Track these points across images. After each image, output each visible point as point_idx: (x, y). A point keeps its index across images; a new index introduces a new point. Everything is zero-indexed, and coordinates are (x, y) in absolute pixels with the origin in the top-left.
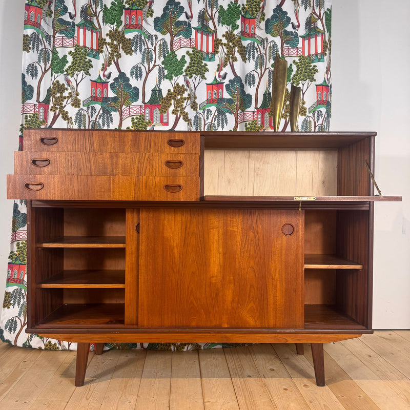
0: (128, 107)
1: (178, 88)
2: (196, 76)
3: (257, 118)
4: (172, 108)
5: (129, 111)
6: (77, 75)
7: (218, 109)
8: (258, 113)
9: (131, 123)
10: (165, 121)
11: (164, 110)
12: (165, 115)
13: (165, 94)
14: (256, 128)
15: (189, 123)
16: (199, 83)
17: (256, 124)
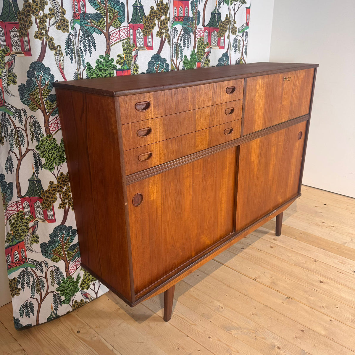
0: (118, 30)
3: (204, 35)
4: (156, 30)
5: (120, 34)
7: (184, 28)
8: (205, 31)
9: (122, 49)
10: (149, 44)
11: (147, 31)
12: (149, 37)
13: (147, 12)
14: (203, 46)
17: (203, 42)
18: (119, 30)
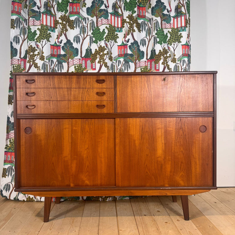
1: (101, 48)
2: (112, 41)
3: (147, 65)
4: (98, 60)
5: (73, 62)
6: (43, 42)
7: (124, 60)
8: (148, 62)
9: (74, 69)
10: (94, 67)
11: (93, 61)
12: (94, 64)
13: (93, 52)
14: (147, 71)
15: (108, 69)
16: (113, 45)
17: (147, 69)
18: (73, 60)
